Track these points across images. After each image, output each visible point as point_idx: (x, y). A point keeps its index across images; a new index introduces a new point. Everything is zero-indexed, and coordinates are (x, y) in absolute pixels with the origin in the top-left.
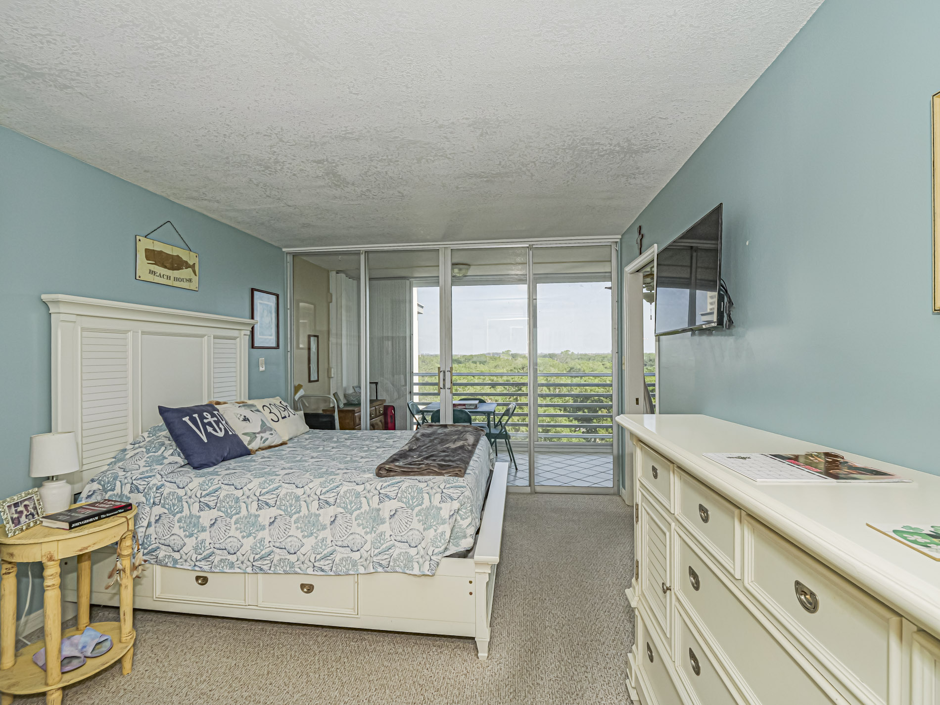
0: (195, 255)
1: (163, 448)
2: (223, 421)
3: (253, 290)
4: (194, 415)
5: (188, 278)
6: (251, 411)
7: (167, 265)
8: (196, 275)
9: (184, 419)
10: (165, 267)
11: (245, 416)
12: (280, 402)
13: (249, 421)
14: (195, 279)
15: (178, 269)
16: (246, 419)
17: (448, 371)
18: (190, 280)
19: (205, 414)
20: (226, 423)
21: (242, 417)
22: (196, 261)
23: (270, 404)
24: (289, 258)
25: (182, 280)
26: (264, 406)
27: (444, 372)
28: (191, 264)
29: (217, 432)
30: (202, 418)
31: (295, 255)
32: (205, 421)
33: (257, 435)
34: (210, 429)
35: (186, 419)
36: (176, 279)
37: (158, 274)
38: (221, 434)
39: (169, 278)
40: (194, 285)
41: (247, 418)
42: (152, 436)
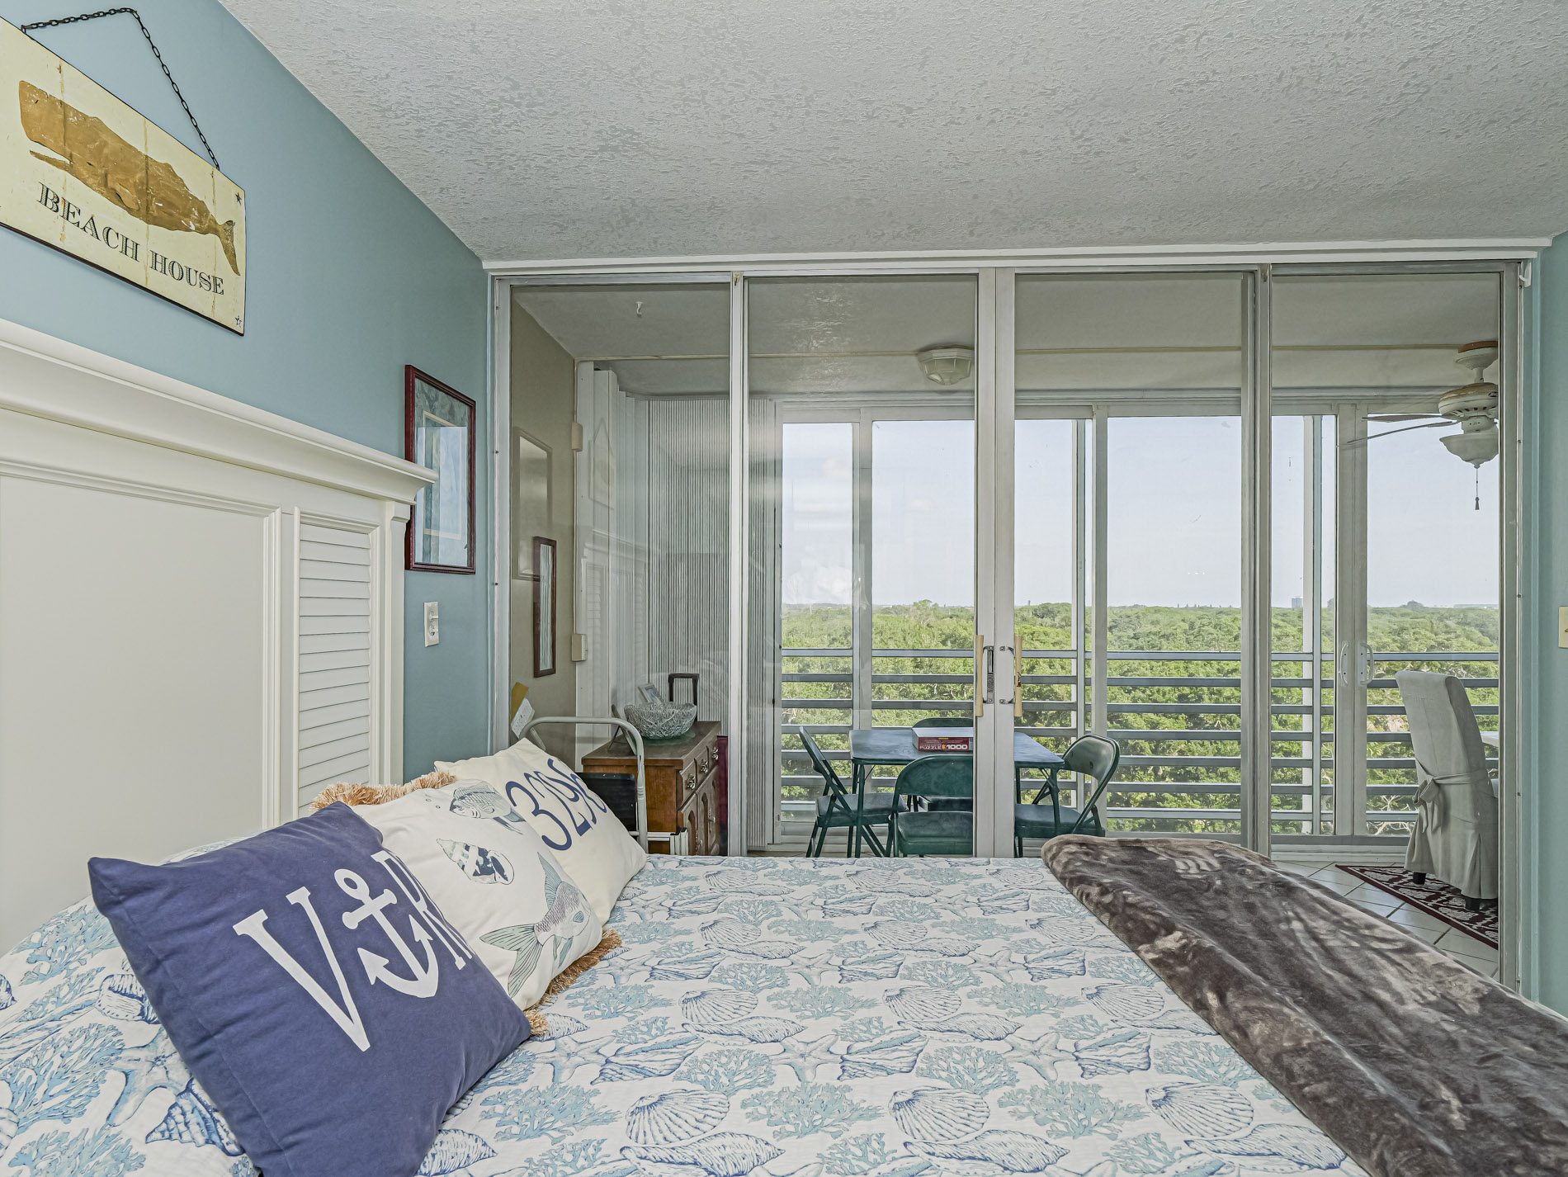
0: (235, 190)
1: (113, 1083)
2: (417, 899)
3: (411, 373)
4: (293, 898)
5: (208, 271)
6: (497, 819)
7: (128, 194)
8: (236, 271)
9: (240, 928)
10: (117, 198)
11: (483, 853)
12: (550, 763)
13: (501, 871)
14: (233, 284)
15: (173, 225)
16: (489, 867)
17: (1003, 649)
18: (214, 284)
19: (341, 875)
20: (431, 907)
21: (474, 854)
22: (238, 214)
23: (527, 776)
24: (502, 297)
25: (185, 274)
26: (510, 786)
27: (991, 651)
28: (221, 221)
29: (409, 976)
30: (333, 904)
31: (520, 288)
32: (351, 920)
33: (542, 936)
34: (374, 966)
35: (253, 926)
36: (160, 263)
37: (83, 219)
38: (425, 985)
39: (130, 248)
40: (227, 309)
41: (494, 859)
42: (51, 973)
